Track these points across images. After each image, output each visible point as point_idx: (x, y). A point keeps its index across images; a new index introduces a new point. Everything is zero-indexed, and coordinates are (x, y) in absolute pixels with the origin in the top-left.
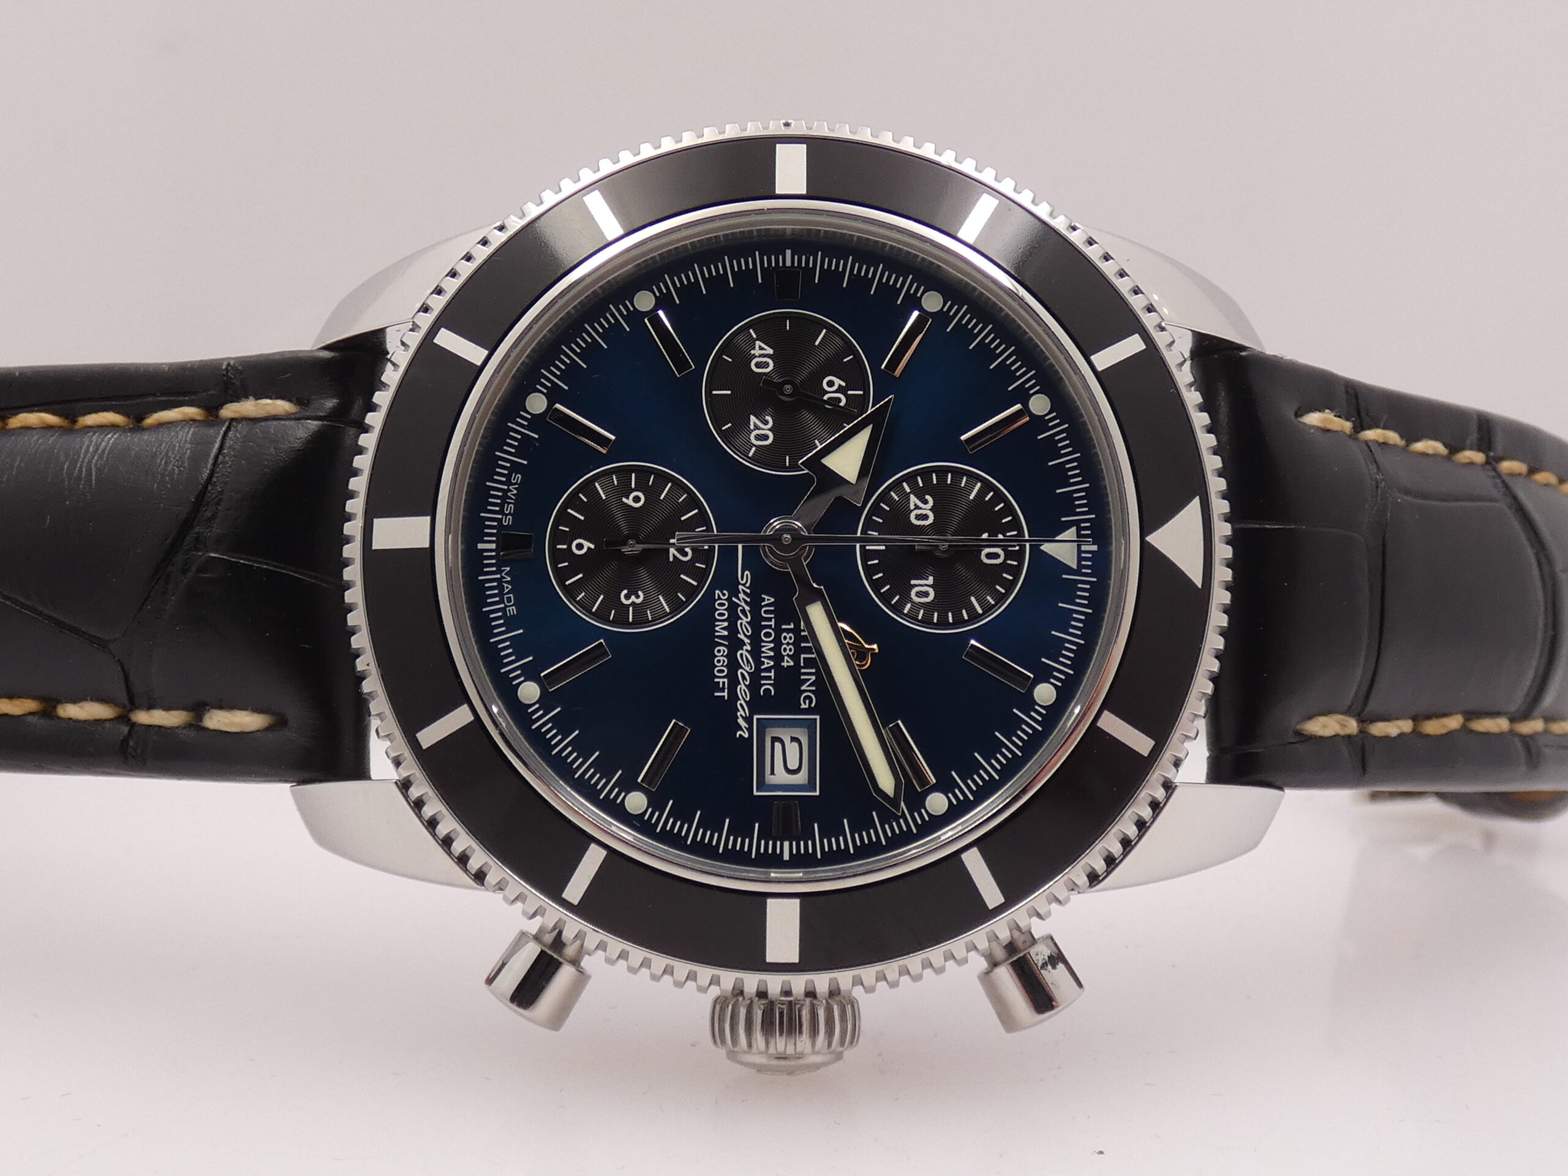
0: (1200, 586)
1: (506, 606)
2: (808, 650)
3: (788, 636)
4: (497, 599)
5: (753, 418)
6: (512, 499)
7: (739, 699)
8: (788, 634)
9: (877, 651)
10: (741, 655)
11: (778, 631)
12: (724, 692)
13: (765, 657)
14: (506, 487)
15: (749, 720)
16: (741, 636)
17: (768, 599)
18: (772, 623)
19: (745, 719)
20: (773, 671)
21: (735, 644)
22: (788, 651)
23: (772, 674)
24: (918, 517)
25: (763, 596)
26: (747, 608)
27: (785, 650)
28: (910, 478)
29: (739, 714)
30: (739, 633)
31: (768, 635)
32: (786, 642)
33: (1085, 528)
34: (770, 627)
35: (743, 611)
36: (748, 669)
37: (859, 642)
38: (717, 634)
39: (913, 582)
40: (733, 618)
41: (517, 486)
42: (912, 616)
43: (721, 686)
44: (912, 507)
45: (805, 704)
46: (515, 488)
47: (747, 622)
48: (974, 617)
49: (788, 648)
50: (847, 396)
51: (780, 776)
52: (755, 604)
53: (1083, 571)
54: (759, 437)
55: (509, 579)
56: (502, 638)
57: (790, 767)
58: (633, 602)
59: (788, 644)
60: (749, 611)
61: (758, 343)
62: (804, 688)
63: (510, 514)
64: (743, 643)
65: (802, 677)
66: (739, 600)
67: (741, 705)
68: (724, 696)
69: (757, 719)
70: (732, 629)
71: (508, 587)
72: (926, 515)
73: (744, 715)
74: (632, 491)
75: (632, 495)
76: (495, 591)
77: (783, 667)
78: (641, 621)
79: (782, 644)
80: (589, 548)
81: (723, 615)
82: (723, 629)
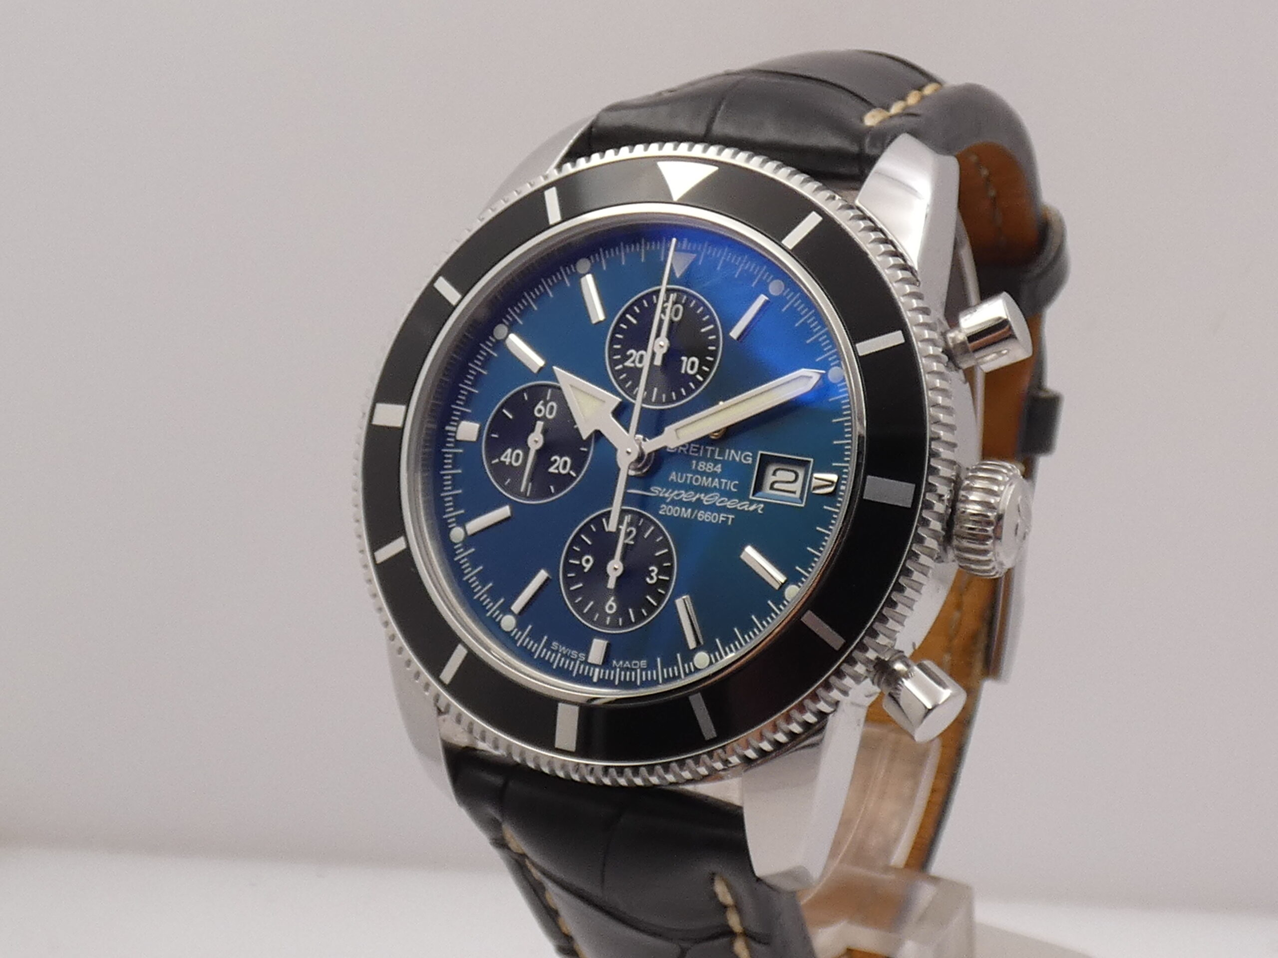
0: (717, 168)
1: (640, 667)
2: (713, 453)
4: (633, 673)
5: (552, 470)
7: (735, 508)
10: (707, 501)
11: (696, 472)
12: (729, 518)
13: (712, 483)
14: (559, 654)
15: (752, 502)
16: (694, 499)
17: (673, 476)
18: (690, 475)
19: (751, 505)
20: (722, 480)
21: (698, 505)
22: (711, 467)
23: (724, 481)
24: (640, 362)
25: (670, 479)
26: (676, 492)
27: (709, 469)
28: (614, 363)
29: (746, 509)
30: (691, 501)
31: (697, 480)
32: (704, 468)
34: (692, 478)
35: (678, 495)
36: (717, 498)
38: (689, 516)
39: (683, 371)
40: (680, 503)
41: (560, 646)
42: (705, 375)
44: (633, 365)
45: (748, 460)
46: (561, 648)
47: (686, 493)
48: (714, 331)
50: (551, 400)
52: (674, 486)
53: (698, 251)
54: (564, 467)
55: (621, 663)
56: (660, 674)
58: (656, 575)
59: (706, 466)
60: (678, 491)
61: (502, 459)
62: (737, 459)
63: (578, 655)
64: (699, 499)
65: (730, 459)
66: (668, 498)
67: (741, 506)
68: (733, 519)
70: (687, 505)
71: (627, 664)
72: (639, 356)
73: (747, 506)
74: (581, 564)
75: (584, 564)
76: (628, 673)
77: (721, 472)
78: (668, 571)
79: (705, 471)
80: (613, 601)
81: (677, 510)
82: (686, 512)
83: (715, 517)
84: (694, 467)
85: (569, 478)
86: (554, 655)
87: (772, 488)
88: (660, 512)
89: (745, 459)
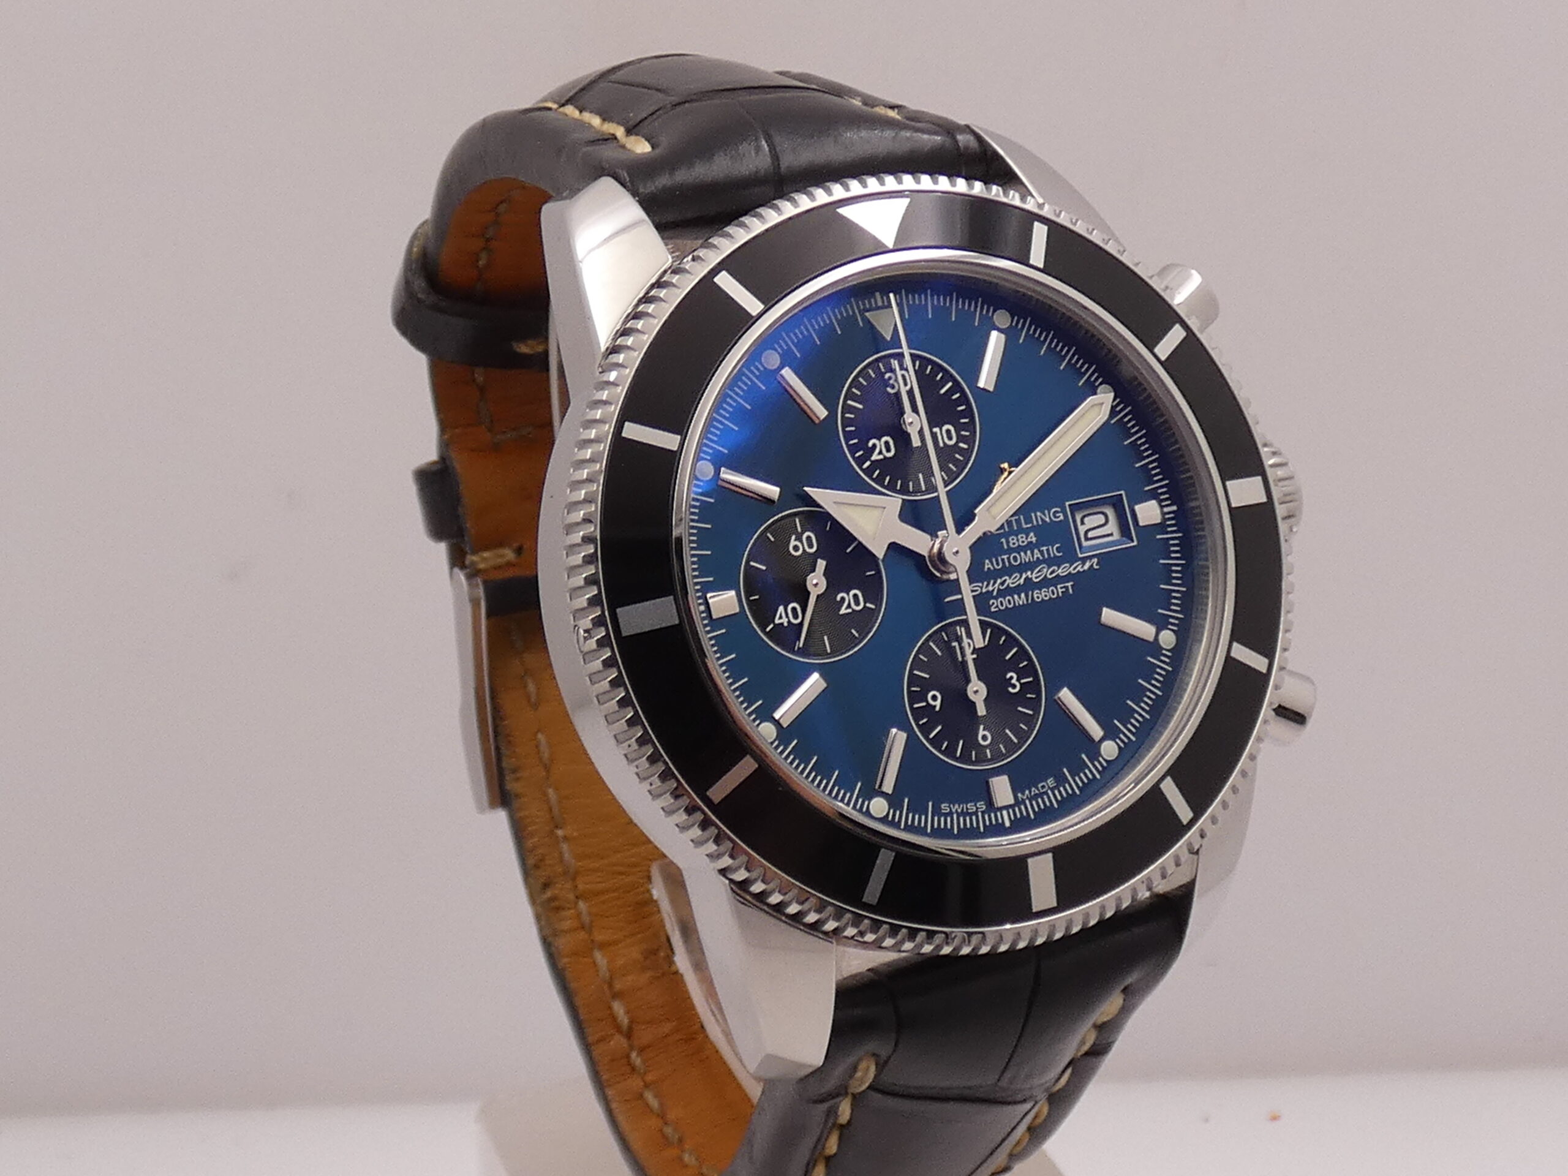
0: (909, 200)
1: (1049, 787)
2: (1018, 521)
3: (1012, 542)
4: (1045, 798)
5: (843, 611)
6: (963, 807)
7: (1070, 573)
8: (1010, 542)
10: (1036, 578)
11: (1010, 551)
12: (1068, 586)
13: (1033, 556)
14: (955, 815)
15: (1084, 560)
16: (1022, 581)
17: (988, 565)
18: (1005, 557)
19: (1084, 564)
20: (1042, 549)
21: (1029, 585)
22: (1024, 539)
23: (1044, 548)
24: (888, 450)
25: (986, 569)
26: (999, 581)
27: (1023, 542)
28: (860, 461)
29: (1081, 570)
30: (1019, 584)
31: (1015, 559)
32: (1017, 543)
33: (865, 305)
34: (1009, 559)
35: (1002, 584)
36: (1045, 570)
38: (1025, 602)
39: (941, 445)
40: (1010, 591)
41: (952, 806)
42: (970, 441)
44: (881, 457)
45: (1059, 517)
46: (954, 807)
47: (1010, 578)
48: (957, 387)
49: (1021, 540)
50: (804, 531)
54: (857, 603)
55: (1027, 792)
56: (1074, 785)
57: (1103, 521)
59: (1018, 540)
60: (1001, 578)
61: (777, 621)
62: (1047, 520)
63: (976, 806)
64: (1027, 577)
65: (1040, 523)
66: (993, 590)
67: (1074, 569)
68: (1072, 585)
70: (1018, 590)
71: (1033, 791)
72: (884, 443)
73: (1080, 566)
74: (928, 704)
75: (932, 703)
76: (1040, 800)
77: (1036, 541)
78: (1030, 670)
79: (1019, 546)
80: (984, 730)
81: (1009, 601)
82: (1020, 598)
83: (1053, 591)
84: (1006, 547)
86: (949, 819)
87: (1087, 539)
88: (993, 610)
89: (1055, 517)
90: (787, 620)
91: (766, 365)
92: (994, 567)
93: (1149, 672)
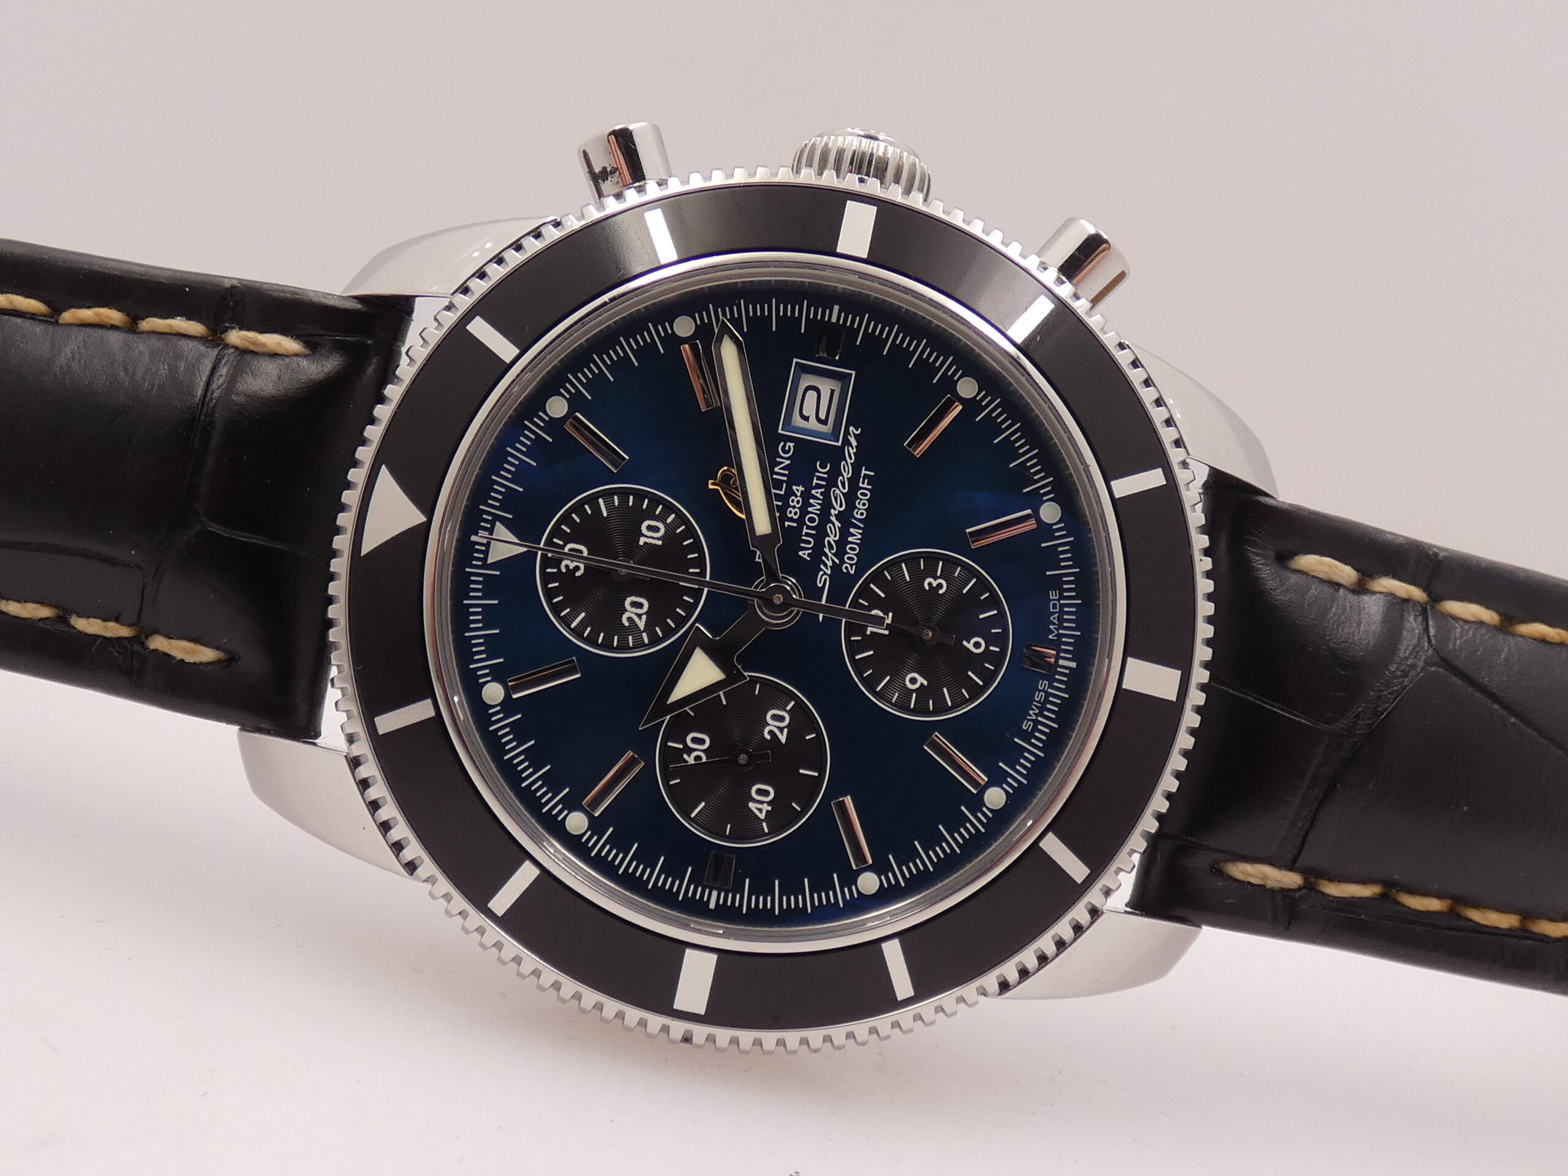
0: (384, 467)
1: (1058, 600)
3: (793, 514)
4: (1066, 609)
5: (783, 738)
6: (1035, 706)
7: (851, 464)
8: (792, 517)
9: (710, 481)
10: (841, 506)
11: (801, 521)
12: (865, 474)
13: (819, 499)
14: (1039, 719)
15: (846, 442)
16: (837, 524)
17: (804, 554)
18: (805, 530)
19: (850, 444)
20: (814, 484)
21: (845, 518)
22: (796, 500)
23: (815, 481)
24: (640, 606)
25: (809, 559)
26: (827, 550)
27: (798, 502)
28: (639, 645)
29: (855, 450)
30: (839, 528)
31: (812, 520)
32: (796, 510)
33: (478, 559)
34: (808, 528)
35: (831, 547)
36: (837, 491)
37: (725, 494)
38: (861, 531)
39: (660, 543)
40: (842, 543)
41: (1028, 718)
42: (669, 509)
43: (866, 481)
44: (644, 617)
45: (789, 447)
46: (1030, 715)
47: (829, 537)
48: (607, 496)
49: (795, 503)
50: (684, 742)
51: (826, 386)
52: (818, 552)
53: (490, 518)
54: (781, 719)
55: (1051, 627)
56: (1067, 571)
57: (815, 394)
58: (935, 580)
59: (794, 507)
60: (825, 546)
61: (762, 816)
62: (788, 462)
63: (1040, 691)
64: (837, 516)
65: (787, 472)
66: (833, 561)
67: (851, 458)
68: (865, 470)
69: (838, 441)
70: (845, 534)
71: (1054, 618)
72: (632, 607)
73: (850, 448)
74: (916, 691)
75: (917, 686)
76: (1066, 617)
77: (803, 486)
78: (931, 559)
79: (800, 508)
80: (969, 642)
81: (851, 549)
82: (854, 535)
83: (862, 494)
84: (795, 525)
85: (799, 712)
88: (852, 572)
89: (788, 452)
90: (765, 805)
91: (497, 703)
92: (809, 549)
93: (992, 426)
